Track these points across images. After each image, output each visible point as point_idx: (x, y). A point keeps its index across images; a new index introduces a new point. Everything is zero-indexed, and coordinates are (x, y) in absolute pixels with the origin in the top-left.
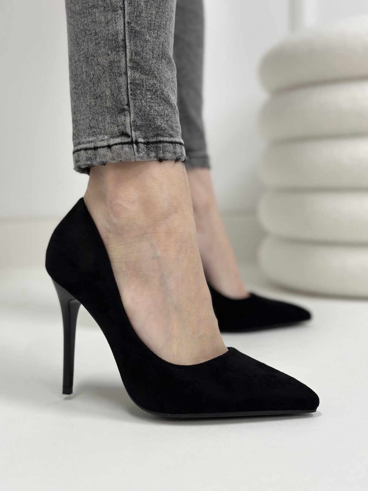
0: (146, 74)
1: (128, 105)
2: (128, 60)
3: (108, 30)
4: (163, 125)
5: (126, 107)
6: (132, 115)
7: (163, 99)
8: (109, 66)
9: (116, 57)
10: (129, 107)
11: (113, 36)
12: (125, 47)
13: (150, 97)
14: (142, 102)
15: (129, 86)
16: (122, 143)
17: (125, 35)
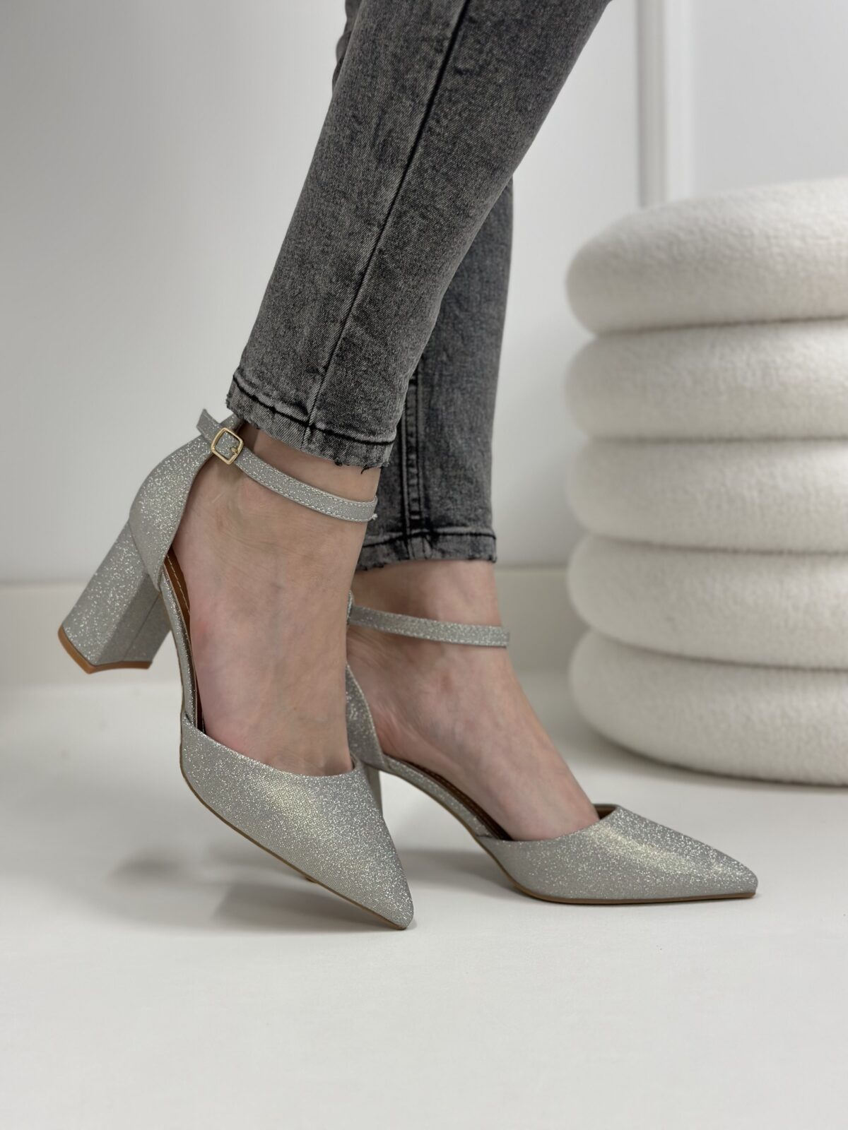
0: (373, 336)
1: (326, 368)
2: (355, 305)
3: (347, 245)
4: (364, 415)
5: (321, 370)
6: (325, 384)
7: (383, 378)
8: (325, 299)
9: (340, 293)
10: (326, 371)
11: (349, 258)
12: (360, 285)
13: (364, 369)
14: (347, 372)
15: (339, 342)
16: (291, 418)
17: (368, 265)
